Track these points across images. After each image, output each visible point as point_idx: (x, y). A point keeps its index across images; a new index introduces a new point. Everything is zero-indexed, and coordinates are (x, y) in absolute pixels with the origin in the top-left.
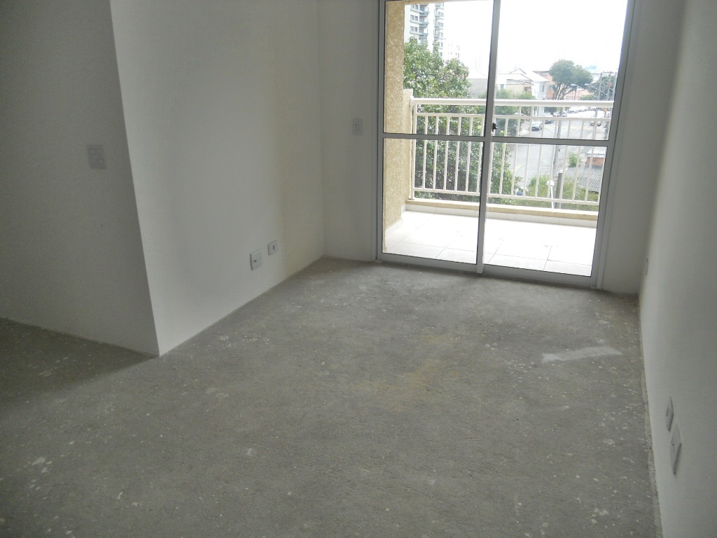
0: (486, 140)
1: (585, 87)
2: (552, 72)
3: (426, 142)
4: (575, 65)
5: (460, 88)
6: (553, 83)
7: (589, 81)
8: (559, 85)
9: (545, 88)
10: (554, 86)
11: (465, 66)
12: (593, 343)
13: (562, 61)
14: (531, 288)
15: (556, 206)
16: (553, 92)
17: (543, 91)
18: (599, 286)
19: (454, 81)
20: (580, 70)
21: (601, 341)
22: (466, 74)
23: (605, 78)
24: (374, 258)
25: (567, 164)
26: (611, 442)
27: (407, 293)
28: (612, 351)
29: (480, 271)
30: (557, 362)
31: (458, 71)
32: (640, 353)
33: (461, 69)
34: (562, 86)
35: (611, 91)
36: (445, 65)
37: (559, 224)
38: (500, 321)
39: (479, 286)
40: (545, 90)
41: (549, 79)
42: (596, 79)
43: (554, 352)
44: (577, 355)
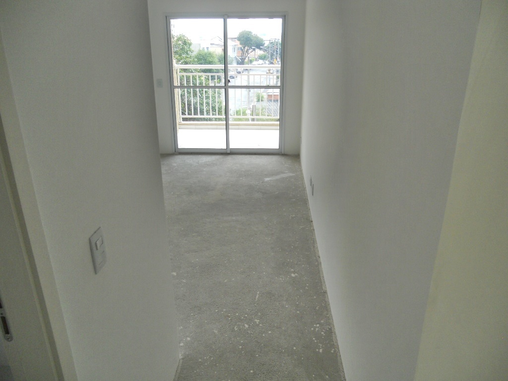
0: (226, 87)
1: (260, 49)
2: (239, 39)
3: (204, 90)
4: (253, 34)
5: (188, 54)
6: (240, 46)
7: (263, 45)
8: (244, 48)
9: (236, 49)
10: (241, 48)
11: (189, 39)
12: (283, 173)
13: (245, 31)
14: (254, 157)
15: (253, 120)
16: (241, 52)
17: (234, 51)
18: (283, 153)
19: (183, 49)
20: (257, 37)
21: (287, 172)
22: (190, 44)
23: (272, 42)
24: (174, 152)
25: (256, 100)
26: (294, 200)
27: (197, 164)
28: (291, 174)
29: (229, 152)
30: (271, 180)
31: (185, 43)
32: (302, 174)
33: (186, 41)
34: (246, 48)
35: (277, 51)
36: (176, 38)
37: (261, 129)
38: (244, 170)
39: (229, 158)
40: (236, 51)
41: (238, 43)
42: (267, 43)
43: (269, 177)
44: (278, 177)
